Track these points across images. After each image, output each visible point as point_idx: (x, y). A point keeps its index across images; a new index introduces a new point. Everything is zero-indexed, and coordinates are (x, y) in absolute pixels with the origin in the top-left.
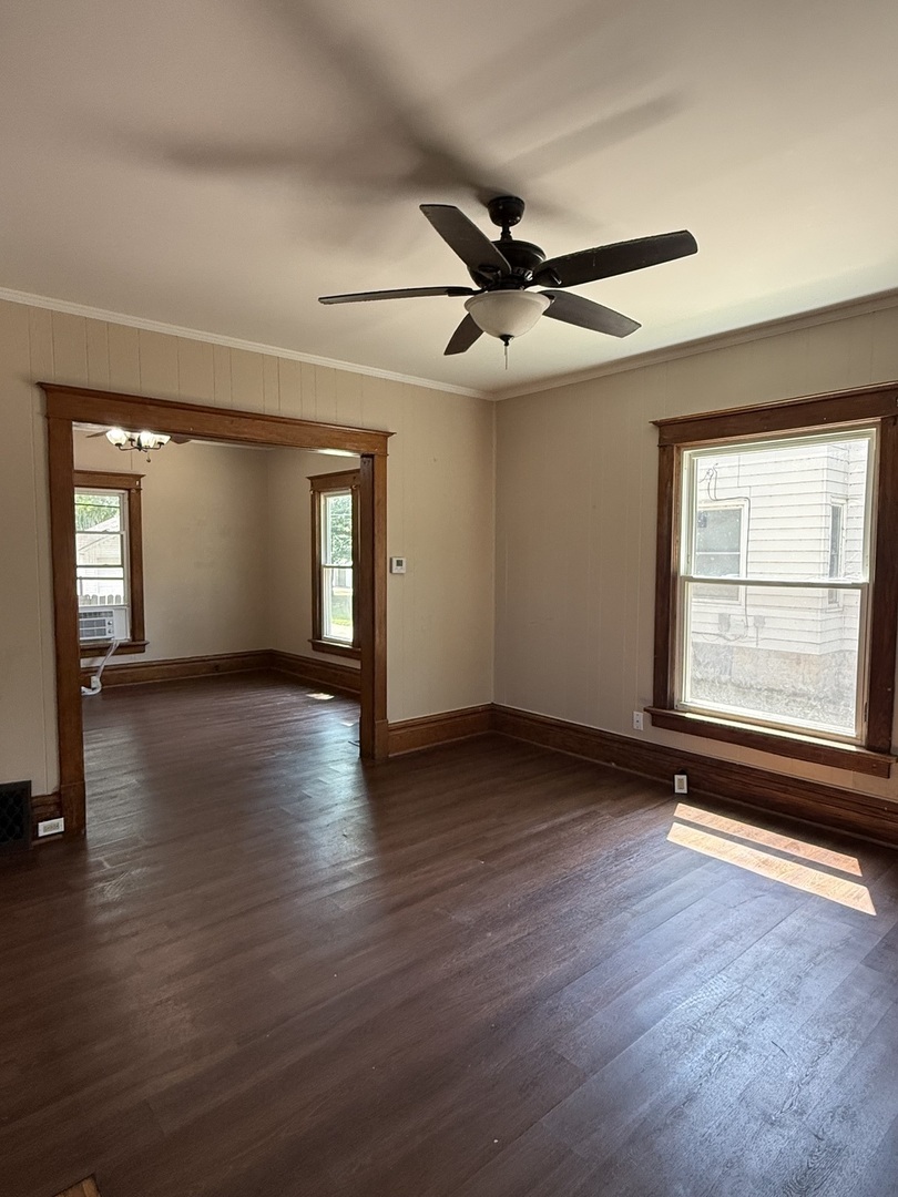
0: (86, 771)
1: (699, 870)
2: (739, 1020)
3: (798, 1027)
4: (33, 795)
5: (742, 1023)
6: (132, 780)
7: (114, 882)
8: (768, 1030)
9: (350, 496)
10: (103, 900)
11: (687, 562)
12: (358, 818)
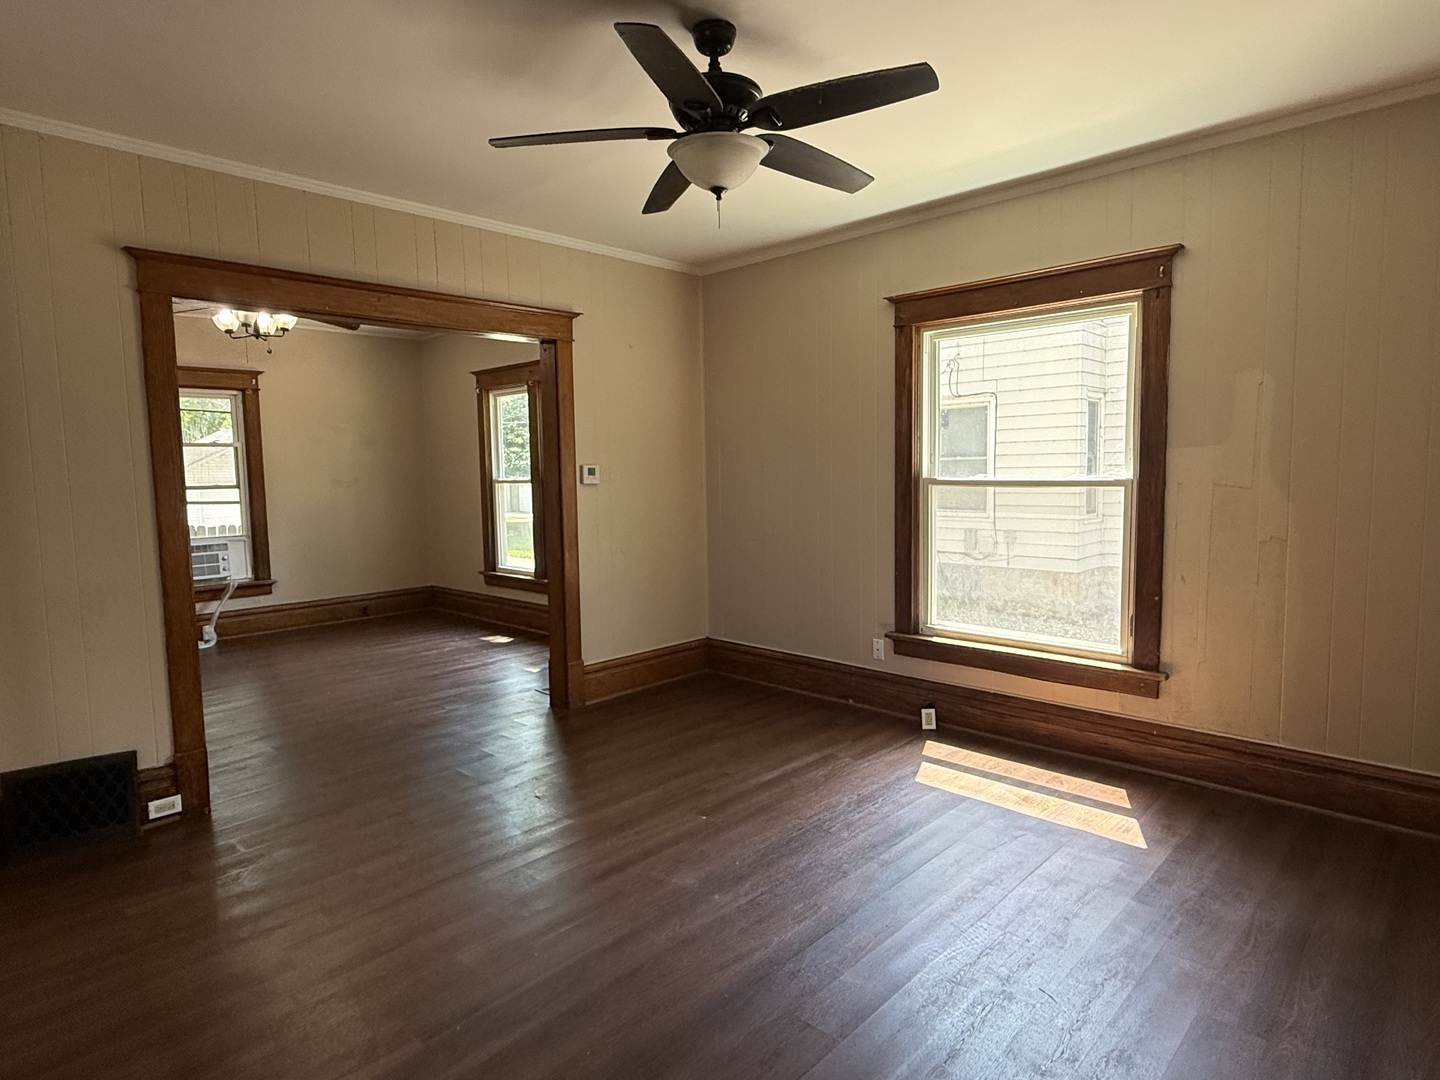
0: (207, 739)
1: (952, 812)
2: (1002, 969)
3: (1066, 971)
4: (139, 768)
5: (1006, 972)
6: (264, 747)
7: (250, 868)
8: (1035, 976)
9: (526, 395)
10: (238, 889)
11: (930, 462)
12: (553, 777)
